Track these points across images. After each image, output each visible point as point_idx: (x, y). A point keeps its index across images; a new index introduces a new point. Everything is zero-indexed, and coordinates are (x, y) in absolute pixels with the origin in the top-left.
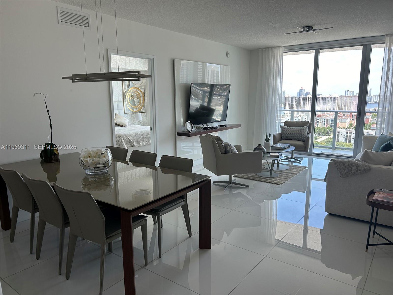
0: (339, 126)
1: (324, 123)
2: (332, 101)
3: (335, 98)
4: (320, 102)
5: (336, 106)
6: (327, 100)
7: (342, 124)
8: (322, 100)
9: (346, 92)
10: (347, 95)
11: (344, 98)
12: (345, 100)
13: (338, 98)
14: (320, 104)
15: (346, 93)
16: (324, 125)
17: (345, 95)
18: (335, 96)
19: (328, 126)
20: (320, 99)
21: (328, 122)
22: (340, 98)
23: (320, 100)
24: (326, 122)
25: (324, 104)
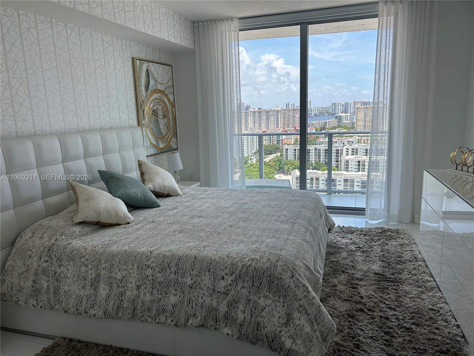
0: (285, 142)
1: (270, 141)
2: (276, 115)
3: (277, 111)
4: (263, 117)
5: (280, 121)
6: (270, 114)
7: (288, 140)
8: (265, 114)
9: (286, 104)
10: (288, 108)
11: (287, 111)
12: (287, 113)
13: (280, 111)
14: (263, 119)
15: (286, 106)
16: (270, 142)
17: (287, 108)
18: (277, 110)
19: (274, 143)
20: (263, 113)
21: (274, 138)
22: (283, 111)
23: (263, 115)
24: (272, 138)
25: (268, 119)
